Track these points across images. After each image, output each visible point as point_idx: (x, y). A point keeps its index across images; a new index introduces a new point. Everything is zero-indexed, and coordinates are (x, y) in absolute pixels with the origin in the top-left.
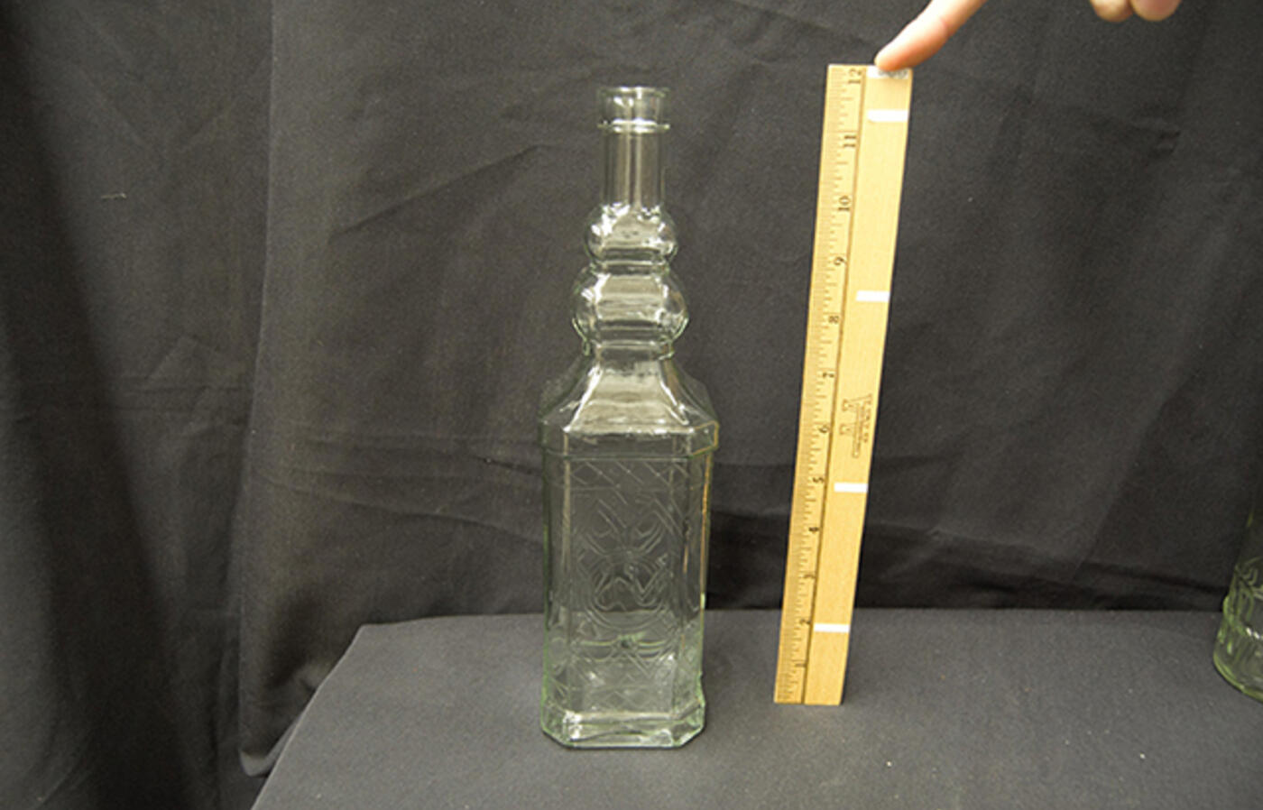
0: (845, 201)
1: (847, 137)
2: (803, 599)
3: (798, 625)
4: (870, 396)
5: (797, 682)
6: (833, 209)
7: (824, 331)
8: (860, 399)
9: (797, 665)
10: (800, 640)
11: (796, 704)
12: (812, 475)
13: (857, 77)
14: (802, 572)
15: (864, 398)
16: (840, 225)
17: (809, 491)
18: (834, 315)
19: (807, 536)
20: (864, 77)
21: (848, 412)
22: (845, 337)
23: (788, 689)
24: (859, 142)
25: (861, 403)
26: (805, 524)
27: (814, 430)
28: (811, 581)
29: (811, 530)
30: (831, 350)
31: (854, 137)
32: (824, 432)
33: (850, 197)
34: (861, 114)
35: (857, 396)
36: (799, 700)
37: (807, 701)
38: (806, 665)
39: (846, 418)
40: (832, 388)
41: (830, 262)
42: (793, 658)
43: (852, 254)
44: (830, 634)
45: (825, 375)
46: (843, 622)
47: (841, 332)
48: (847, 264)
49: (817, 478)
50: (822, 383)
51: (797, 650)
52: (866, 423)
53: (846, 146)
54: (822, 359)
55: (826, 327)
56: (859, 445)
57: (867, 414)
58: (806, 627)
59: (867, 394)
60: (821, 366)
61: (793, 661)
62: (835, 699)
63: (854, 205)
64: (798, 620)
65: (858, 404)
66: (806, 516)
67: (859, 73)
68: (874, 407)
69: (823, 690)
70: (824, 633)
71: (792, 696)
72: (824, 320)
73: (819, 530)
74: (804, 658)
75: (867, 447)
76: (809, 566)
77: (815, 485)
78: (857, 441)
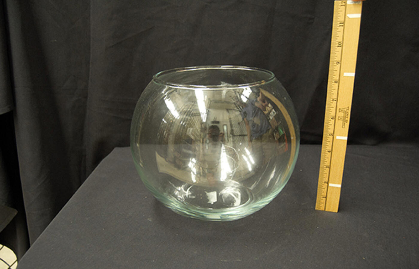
0: (340, 44)
1: (340, 23)
2: (325, 175)
3: (324, 184)
4: (348, 107)
5: (323, 203)
6: (336, 46)
8: (344, 108)
9: (323, 197)
10: (324, 188)
11: (322, 211)
12: (329, 133)
13: (343, 4)
14: (325, 166)
16: (338, 51)
17: (328, 138)
18: (336, 81)
19: (327, 154)
20: (346, 4)
21: (340, 113)
22: (340, 88)
23: (320, 206)
24: (344, 25)
25: (345, 110)
26: (326, 150)
27: (329, 118)
28: (328, 169)
29: (328, 151)
30: (335, 92)
31: (343, 23)
32: (333, 119)
33: (342, 42)
34: (345, 15)
35: (344, 107)
36: (324, 209)
37: (326, 210)
38: (326, 198)
40: (335, 105)
41: (335, 63)
42: (322, 195)
43: (342, 60)
44: (334, 187)
45: (333, 100)
46: (339, 184)
47: (339, 86)
48: (341, 64)
50: (332, 103)
51: (323, 192)
52: (347, 117)
53: (340, 26)
54: (332, 95)
55: (334, 85)
56: (345, 124)
57: (347, 113)
58: (327, 184)
59: (347, 107)
60: (332, 97)
61: (322, 196)
62: (336, 210)
63: (343, 45)
64: (324, 182)
65: (344, 110)
66: (327, 147)
67: (345, 3)
68: (349, 112)
69: (332, 207)
70: (332, 187)
71: (321, 208)
72: (333, 82)
73: (331, 151)
74: (325, 195)
75: (347, 125)
76: (327, 164)
77: (330, 136)
78: (344, 122)
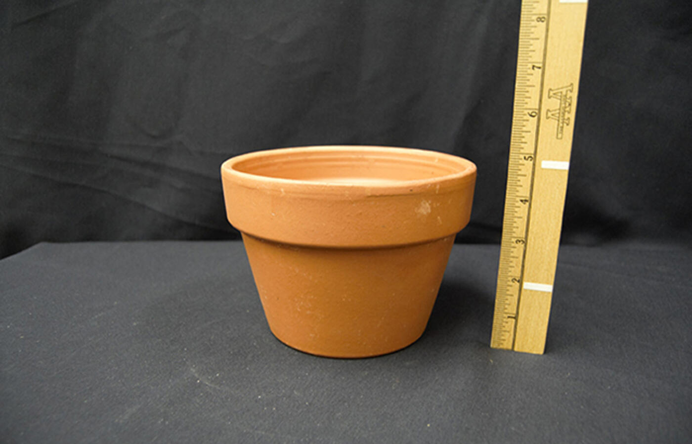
2: (515, 261)
3: (511, 283)
4: (572, 84)
5: (509, 332)
7: (533, 30)
8: (562, 88)
9: (509, 317)
10: (512, 295)
11: (507, 351)
12: (522, 154)
14: (514, 238)
15: (567, 87)
17: (520, 167)
18: (541, 16)
19: (518, 207)
21: (550, 100)
22: (551, 35)
23: (501, 338)
26: (517, 196)
27: (524, 115)
28: (521, 246)
29: (522, 201)
30: (539, 45)
32: (533, 116)
35: (560, 86)
36: (510, 347)
37: (516, 349)
38: (516, 318)
39: (552, 104)
40: (539, 79)
42: (506, 311)
44: (537, 291)
45: (534, 67)
46: (547, 282)
47: (547, 30)
49: (527, 157)
50: (531, 74)
51: (509, 305)
52: (568, 109)
54: (531, 54)
55: (535, 27)
56: (562, 127)
57: (569, 101)
58: (518, 284)
59: (569, 84)
60: (530, 59)
61: (506, 313)
62: (539, 349)
64: (510, 279)
66: (518, 188)
68: (575, 95)
69: (530, 340)
70: (531, 291)
71: (505, 343)
72: (533, 21)
73: (528, 201)
74: (515, 312)
75: (569, 130)
76: (520, 233)
77: (525, 162)
78: (561, 125)
